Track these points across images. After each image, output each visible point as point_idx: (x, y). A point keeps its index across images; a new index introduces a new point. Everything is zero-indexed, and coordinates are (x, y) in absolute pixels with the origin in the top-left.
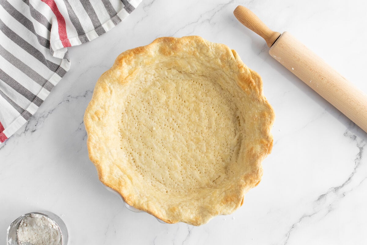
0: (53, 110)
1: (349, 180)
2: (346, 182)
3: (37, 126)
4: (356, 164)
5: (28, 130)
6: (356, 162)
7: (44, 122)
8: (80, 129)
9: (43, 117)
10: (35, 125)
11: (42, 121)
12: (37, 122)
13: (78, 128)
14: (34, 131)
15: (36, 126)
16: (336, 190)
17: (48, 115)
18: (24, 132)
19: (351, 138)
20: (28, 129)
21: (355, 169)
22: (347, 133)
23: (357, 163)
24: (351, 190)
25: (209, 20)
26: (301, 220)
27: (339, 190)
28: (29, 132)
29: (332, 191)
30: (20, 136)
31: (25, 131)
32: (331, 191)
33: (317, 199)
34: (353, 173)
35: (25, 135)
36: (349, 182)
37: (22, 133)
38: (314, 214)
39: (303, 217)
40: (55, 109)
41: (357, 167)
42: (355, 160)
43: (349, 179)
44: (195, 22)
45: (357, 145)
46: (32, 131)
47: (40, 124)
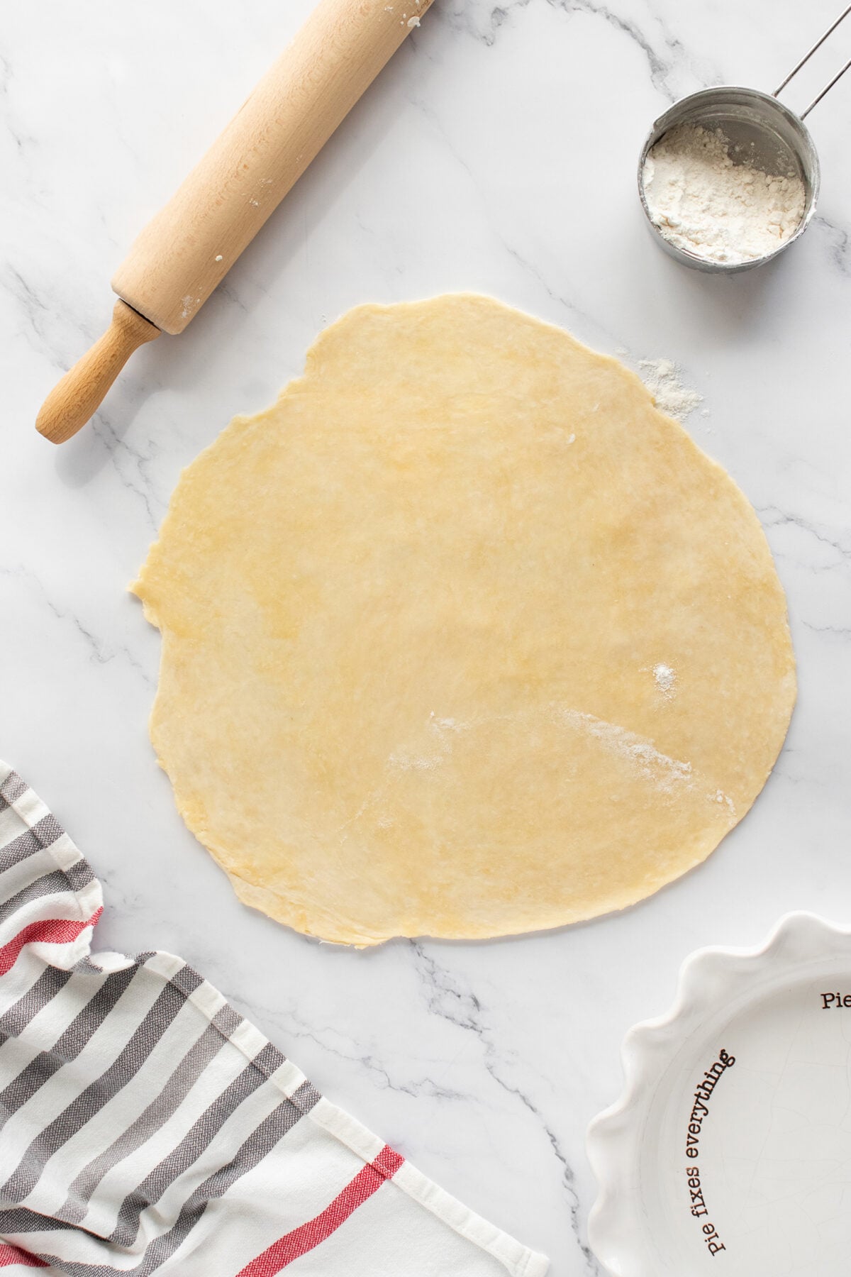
1: (628, 29)
2: (634, 36)
3: (459, 994)
4: (580, 9)
5: (472, 1021)
6: (575, 9)
7: (448, 972)
9: (432, 973)
10: (457, 998)
11: (445, 976)
12: (448, 990)
14: (476, 1002)
15: (459, 996)
16: (660, 69)
17: (425, 958)
18: (476, 1033)
19: (500, 25)
20: (470, 1020)
21: (595, 11)
22: (485, 37)
23: (578, 5)
24: (661, 20)
25: (140, 462)
27: (658, 59)
28: (481, 1018)
29: (662, 81)
30: (490, 1045)
31: (475, 1030)
32: (661, 84)
34: (608, 17)
35: (489, 1029)
36: (633, 30)
37: (482, 1040)
41: (588, 6)
42: (566, 10)
43: (625, 27)
44: (147, 502)
45: (521, 5)
46: (476, 1008)
47: (455, 982)
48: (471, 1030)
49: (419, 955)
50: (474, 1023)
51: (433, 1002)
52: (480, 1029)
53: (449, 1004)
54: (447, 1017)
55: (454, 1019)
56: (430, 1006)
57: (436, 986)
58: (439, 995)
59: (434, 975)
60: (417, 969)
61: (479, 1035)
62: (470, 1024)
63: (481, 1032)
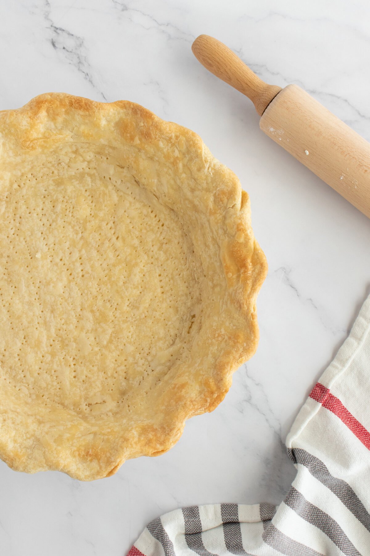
0: (91, 81)
3: (63, 50)
7: (70, 63)
9: (80, 62)
10: (65, 47)
11: (72, 60)
12: (71, 52)
14: (53, 44)
17: (83, 72)
18: (54, 25)
20: (58, 34)
30: (47, 17)
31: (55, 27)
35: (47, 28)
37: (52, 21)
40: (94, 86)
46: (54, 41)
47: (66, 57)
48: (57, 26)
49: (87, 74)
50: (55, 31)
51: (81, 45)
52: (52, 28)
53: (70, 43)
54: (72, 35)
55: (68, 34)
56: (82, 42)
57: (78, 54)
58: (76, 49)
60: (89, 65)
61: (53, 24)
62: (58, 31)
63: (52, 26)
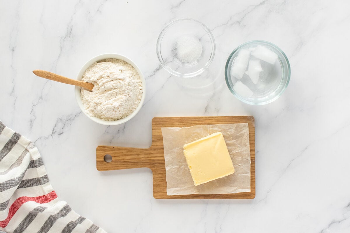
5: (55, 132)
8: (108, 132)
13: (106, 131)
15: (63, 128)
25: (239, 22)
26: (330, 225)
28: (56, 136)
33: (347, 205)
38: (344, 220)
39: (332, 223)
44: (225, 24)
59: (69, 120)
